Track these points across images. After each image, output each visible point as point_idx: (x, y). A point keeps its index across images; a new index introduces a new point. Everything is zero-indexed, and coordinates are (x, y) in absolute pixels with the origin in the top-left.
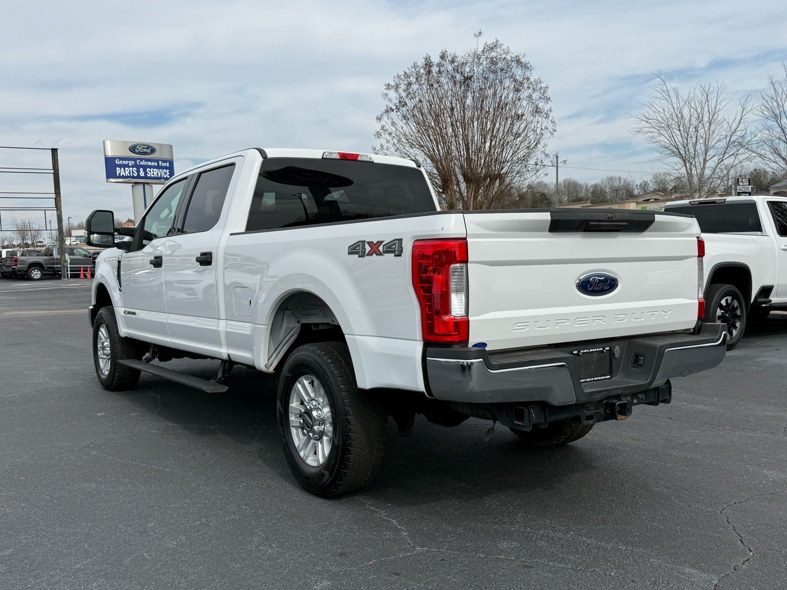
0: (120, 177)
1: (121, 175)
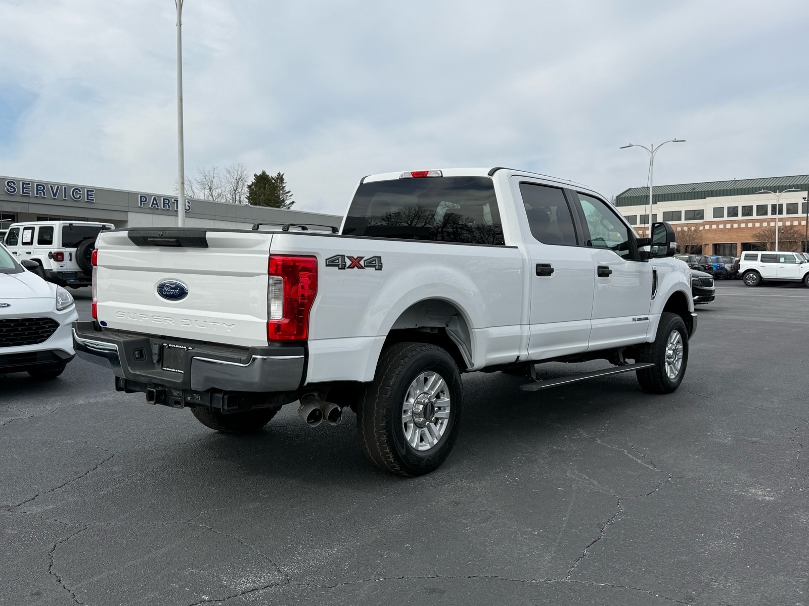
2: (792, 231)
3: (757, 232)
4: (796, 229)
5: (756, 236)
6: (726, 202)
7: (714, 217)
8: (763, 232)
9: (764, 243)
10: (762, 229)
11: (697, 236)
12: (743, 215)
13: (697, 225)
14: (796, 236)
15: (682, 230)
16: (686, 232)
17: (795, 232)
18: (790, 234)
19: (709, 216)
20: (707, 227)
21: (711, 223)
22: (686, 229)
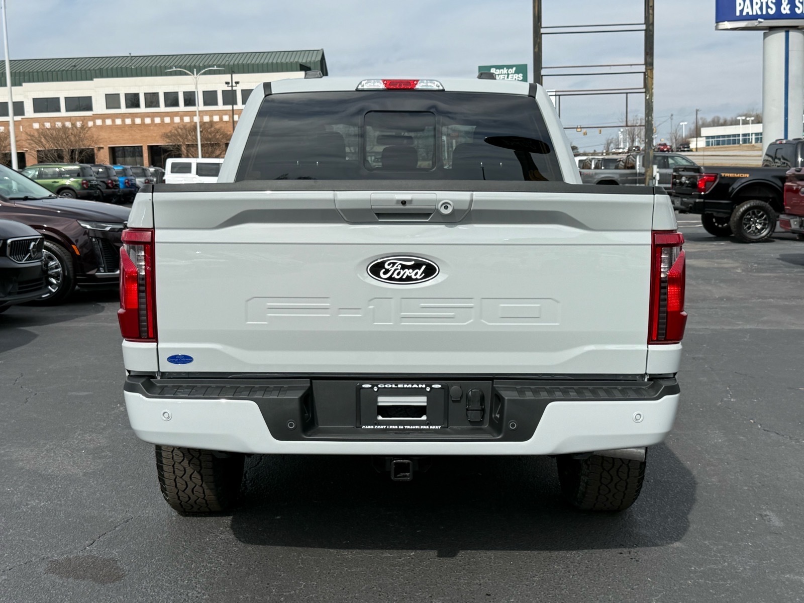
0: (742, 18)
1: (744, 14)
2: (213, 129)
3: (168, 131)
4: (217, 127)
5: (166, 136)
6: (123, 86)
7: (107, 108)
8: (176, 130)
9: (178, 146)
10: (174, 125)
11: (86, 135)
12: (147, 106)
13: (84, 119)
14: (218, 137)
15: (64, 126)
16: (69, 129)
17: (217, 131)
18: (210, 133)
19: (99, 106)
20: (99, 122)
21: (103, 117)
22: (68, 124)
